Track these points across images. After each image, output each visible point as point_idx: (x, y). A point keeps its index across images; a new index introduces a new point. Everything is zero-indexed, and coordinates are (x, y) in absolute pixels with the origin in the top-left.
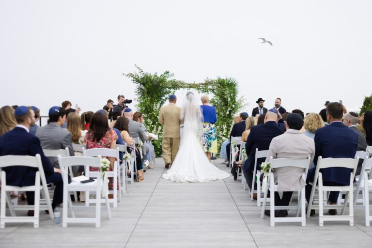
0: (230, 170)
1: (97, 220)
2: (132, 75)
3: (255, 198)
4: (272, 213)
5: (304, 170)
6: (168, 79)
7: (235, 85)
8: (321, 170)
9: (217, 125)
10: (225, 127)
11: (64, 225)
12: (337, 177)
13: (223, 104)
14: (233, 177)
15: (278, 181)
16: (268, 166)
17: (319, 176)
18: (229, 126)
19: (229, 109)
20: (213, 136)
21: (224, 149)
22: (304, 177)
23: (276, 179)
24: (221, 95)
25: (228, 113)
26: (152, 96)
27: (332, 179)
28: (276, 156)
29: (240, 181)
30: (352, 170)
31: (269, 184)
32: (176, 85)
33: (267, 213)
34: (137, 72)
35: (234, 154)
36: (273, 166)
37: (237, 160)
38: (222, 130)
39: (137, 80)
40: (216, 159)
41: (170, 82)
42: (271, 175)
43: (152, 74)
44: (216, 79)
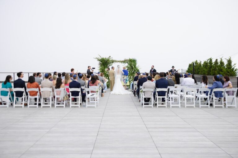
0: (133, 93)
1: (95, 106)
2: (97, 58)
3: (140, 101)
4: (143, 104)
5: (152, 92)
6: (110, 59)
7: (136, 61)
8: (157, 92)
9: (129, 76)
10: (132, 77)
11: (87, 107)
12: (162, 94)
13: (131, 68)
14: (134, 95)
15: (145, 95)
16: (142, 91)
17: (157, 93)
18: (133, 77)
19: (133, 70)
20: (127, 80)
21: (131, 86)
22: (153, 94)
23: (144, 94)
24: (131, 65)
25: (133, 72)
26: (104, 66)
27: (160, 94)
28: (144, 88)
29: (136, 96)
30: (166, 92)
31: (143, 96)
32: (113, 62)
33: (142, 104)
34: (99, 57)
35: (134, 87)
36: (143, 91)
37: (135, 89)
38: (131, 78)
39: (99, 60)
40: (128, 89)
41: (111, 60)
42: (143, 93)
43: (105, 57)
44: (128, 59)
